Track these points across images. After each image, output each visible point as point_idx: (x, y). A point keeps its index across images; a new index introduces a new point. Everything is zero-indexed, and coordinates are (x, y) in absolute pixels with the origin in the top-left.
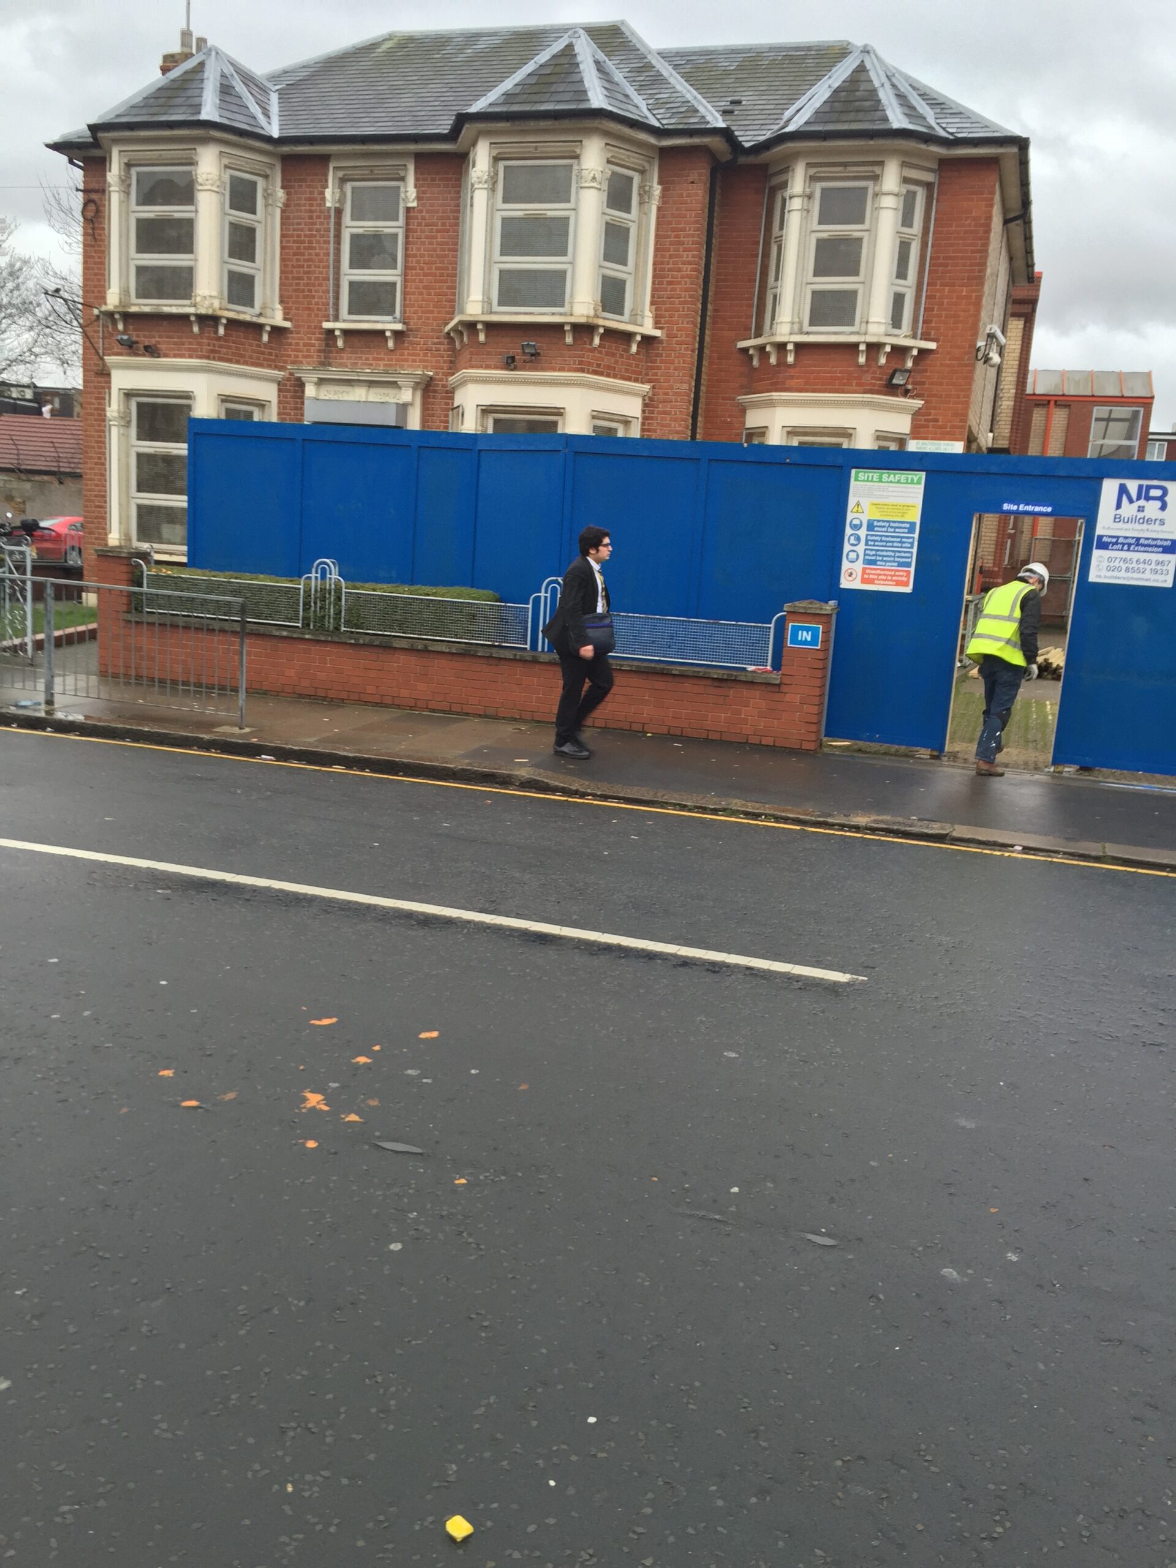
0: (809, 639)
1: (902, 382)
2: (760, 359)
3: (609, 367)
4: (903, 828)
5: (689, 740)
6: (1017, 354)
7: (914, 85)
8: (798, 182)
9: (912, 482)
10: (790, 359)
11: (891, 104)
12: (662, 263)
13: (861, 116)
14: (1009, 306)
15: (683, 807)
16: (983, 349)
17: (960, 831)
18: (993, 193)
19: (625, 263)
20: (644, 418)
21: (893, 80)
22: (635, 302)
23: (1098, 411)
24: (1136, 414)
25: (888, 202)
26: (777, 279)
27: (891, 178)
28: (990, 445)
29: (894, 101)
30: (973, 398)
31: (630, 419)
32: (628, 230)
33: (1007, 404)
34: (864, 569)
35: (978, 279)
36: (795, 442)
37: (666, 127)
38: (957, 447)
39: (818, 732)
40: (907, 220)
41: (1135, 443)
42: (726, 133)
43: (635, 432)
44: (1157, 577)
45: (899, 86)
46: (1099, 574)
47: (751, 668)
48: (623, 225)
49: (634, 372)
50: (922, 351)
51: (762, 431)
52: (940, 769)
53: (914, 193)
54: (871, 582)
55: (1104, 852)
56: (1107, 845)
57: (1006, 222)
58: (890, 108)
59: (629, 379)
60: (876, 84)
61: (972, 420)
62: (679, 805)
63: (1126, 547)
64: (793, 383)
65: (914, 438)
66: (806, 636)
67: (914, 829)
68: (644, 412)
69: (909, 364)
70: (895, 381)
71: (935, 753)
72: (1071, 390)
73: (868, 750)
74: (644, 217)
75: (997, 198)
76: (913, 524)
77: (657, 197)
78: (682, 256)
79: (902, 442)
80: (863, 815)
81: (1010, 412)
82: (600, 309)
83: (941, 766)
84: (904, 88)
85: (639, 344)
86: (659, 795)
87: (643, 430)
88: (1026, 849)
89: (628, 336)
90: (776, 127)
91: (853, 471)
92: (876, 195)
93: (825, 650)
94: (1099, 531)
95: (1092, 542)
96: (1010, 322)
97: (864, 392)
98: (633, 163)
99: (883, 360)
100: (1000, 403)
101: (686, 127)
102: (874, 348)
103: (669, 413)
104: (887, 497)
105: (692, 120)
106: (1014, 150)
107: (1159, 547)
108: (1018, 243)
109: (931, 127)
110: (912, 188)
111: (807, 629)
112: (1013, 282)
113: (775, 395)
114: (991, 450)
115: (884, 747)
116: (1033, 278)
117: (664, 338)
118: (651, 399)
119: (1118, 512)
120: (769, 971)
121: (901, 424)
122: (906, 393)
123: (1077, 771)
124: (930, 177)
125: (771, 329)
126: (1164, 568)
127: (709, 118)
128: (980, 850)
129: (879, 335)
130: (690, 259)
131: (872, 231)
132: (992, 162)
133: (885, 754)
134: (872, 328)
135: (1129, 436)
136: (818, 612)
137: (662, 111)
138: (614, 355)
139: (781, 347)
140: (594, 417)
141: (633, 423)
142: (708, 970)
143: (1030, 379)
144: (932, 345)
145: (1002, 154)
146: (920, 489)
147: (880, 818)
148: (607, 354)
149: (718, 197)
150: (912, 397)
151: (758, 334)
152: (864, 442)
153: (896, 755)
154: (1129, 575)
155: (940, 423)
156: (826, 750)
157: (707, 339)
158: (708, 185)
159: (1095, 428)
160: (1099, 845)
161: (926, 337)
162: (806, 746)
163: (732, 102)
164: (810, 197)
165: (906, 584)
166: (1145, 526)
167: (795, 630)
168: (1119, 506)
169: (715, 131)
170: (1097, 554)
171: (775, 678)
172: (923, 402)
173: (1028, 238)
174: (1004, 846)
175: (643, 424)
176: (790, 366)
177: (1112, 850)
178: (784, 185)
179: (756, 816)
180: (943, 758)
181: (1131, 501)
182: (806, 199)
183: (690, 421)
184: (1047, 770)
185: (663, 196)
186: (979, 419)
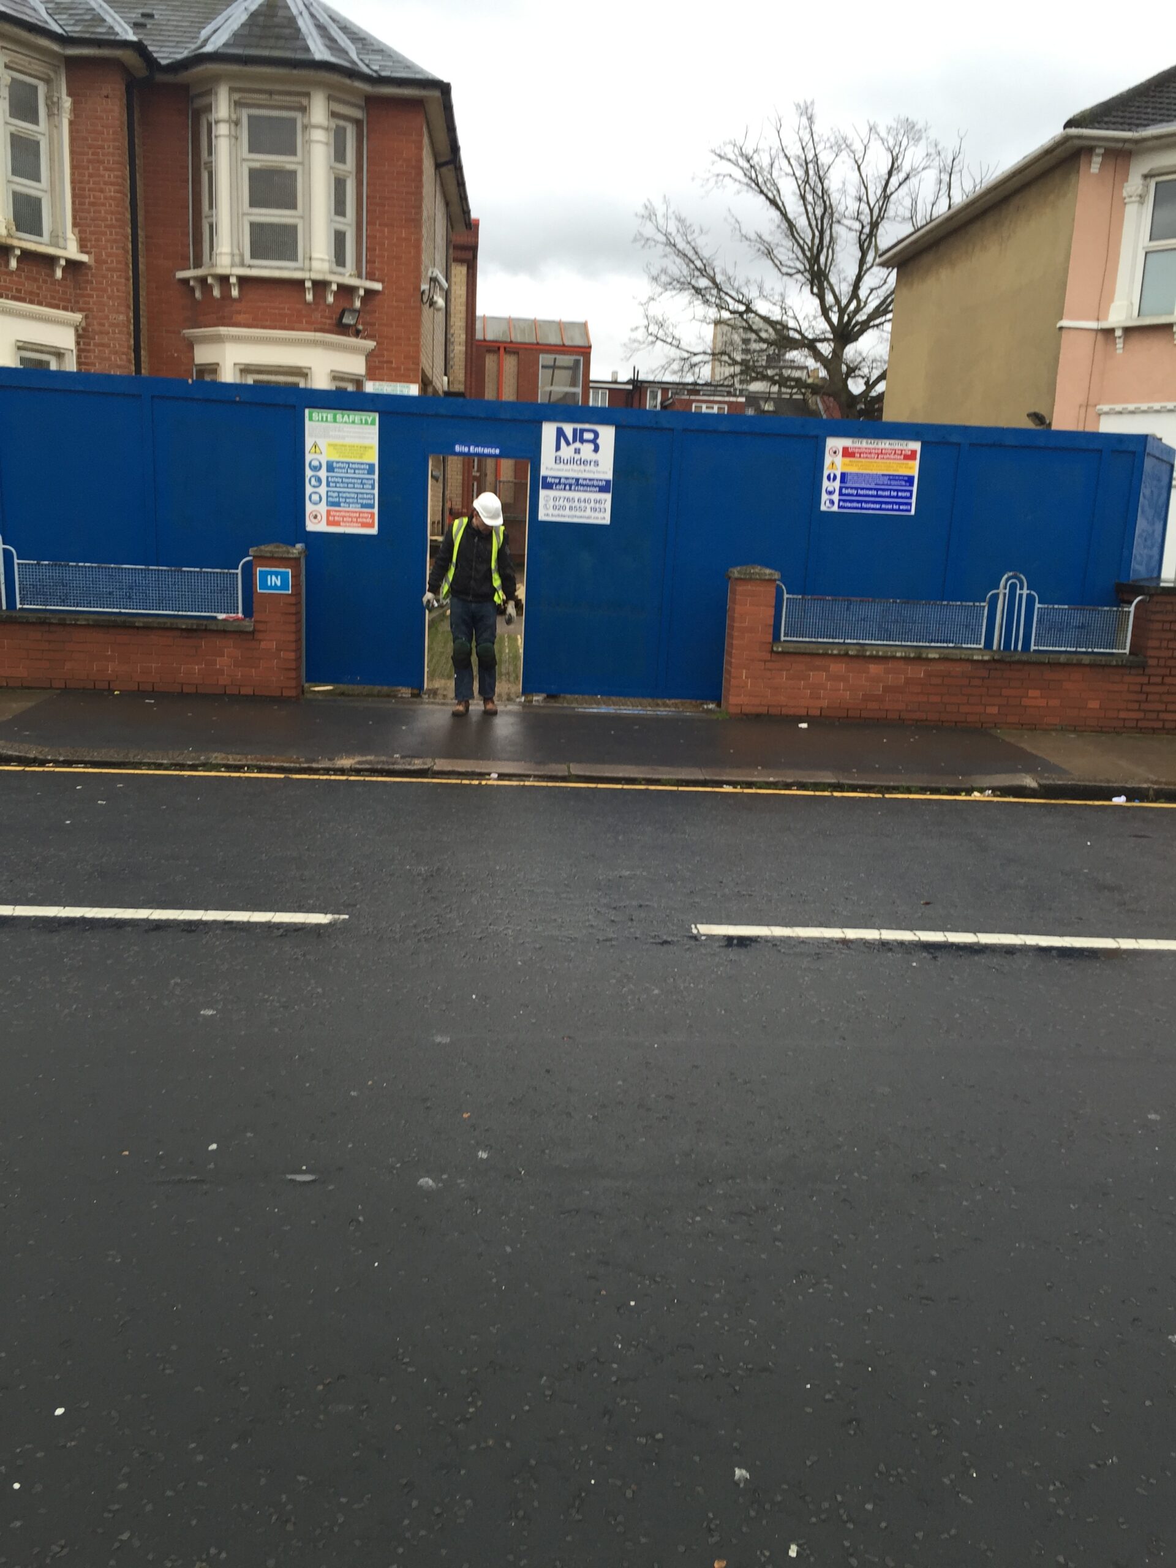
0: (279, 583)
1: (352, 322)
2: (203, 293)
3: (31, 293)
4: (386, 767)
5: (160, 696)
6: (463, 299)
7: (334, 16)
8: (222, 106)
9: (366, 423)
10: (235, 293)
11: (311, 34)
12: (81, 182)
13: (281, 43)
14: (451, 251)
15: (159, 766)
16: (427, 292)
17: (441, 764)
18: (421, 135)
19: (38, 180)
20: (80, 351)
21: (312, 9)
22: (54, 222)
23: (544, 359)
24: (577, 362)
25: (318, 135)
26: (211, 207)
27: (319, 111)
28: (446, 388)
29: (314, 32)
30: (423, 341)
31: (62, 351)
32: (38, 143)
33: (459, 349)
34: (328, 512)
35: (415, 222)
36: (250, 380)
37: (70, 34)
38: (413, 390)
39: (298, 677)
40: (340, 155)
41: (579, 390)
42: (139, 47)
43: (71, 365)
44: (597, 514)
45: (318, 16)
46: (546, 512)
47: (221, 616)
48: (32, 138)
49: (61, 300)
50: (368, 292)
51: (214, 368)
52: (421, 706)
53: (344, 129)
54: (337, 524)
55: (569, 771)
56: (571, 765)
57: (438, 166)
58: (310, 37)
59: (57, 307)
60: (295, 11)
61: (425, 363)
62: (154, 764)
63: (567, 487)
64: (240, 318)
65: (370, 379)
66: (276, 581)
67: (397, 767)
68: (78, 343)
69: (358, 304)
70: (345, 321)
71: (416, 691)
72: (518, 337)
73: (351, 693)
74: (55, 131)
75: (426, 140)
76: (372, 466)
77: (68, 111)
78: (103, 176)
79: (359, 383)
80: (348, 757)
81: (463, 356)
82: (14, 228)
83: (422, 703)
84: (324, 19)
85: (64, 269)
86: (131, 755)
87: (79, 363)
88: (502, 776)
89: (50, 261)
90: (193, 46)
91: (307, 411)
92: (305, 127)
93: (296, 594)
94: (543, 472)
95: (540, 483)
96: (453, 267)
97: (316, 330)
98: (37, 70)
99: (330, 299)
100: (452, 347)
101: (93, 36)
102: (320, 286)
103: (108, 346)
104: (343, 438)
105: (100, 30)
106: (437, 94)
107: (596, 487)
108: (453, 188)
109: (353, 62)
110: (342, 123)
111: (276, 574)
112: (452, 228)
113: (223, 330)
114: (447, 394)
115: (366, 689)
116: (470, 224)
117: (92, 263)
118: (84, 329)
119: (559, 453)
120: (248, 923)
121: (356, 365)
122: (357, 334)
123: (545, 699)
124: (358, 114)
125: (211, 259)
126: (602, 506)
127: (118, 29)
128: (459, 781)
129: (324, 273)
130: (112, 179)
131: (306, 164)
132: (417, 104)
133: (368, 695)
134: (316, 265)
135: (574, 384)
136: (286, 555)
137: (65, 17)
138: (36, 280)
139: (224, 280)
140: (19, 348)
141: (66, 356)
142: (183, 930)
143: (479, 325)
144: (377, 286)
145: (426, 97)
146: (375, 430)
147: (364, 759)
148: (27, 278)
149: (136, 116)
150: (365, 338)
151: (198, 264)
152: (321, 382)
153: (378, 696)
154: (573, 513)
155: (394, 365)
156: (309, 696)
157: (142, 267)
158: (125, 101)
159: (543, 375)
160: (565, 767)
161: (371, 277)
162: (286, 693)
163: (144, 15)
164: (237, 123)
165: (371, 526)
166: (582, 467)
167: (264, 575)
168: (558, 448)
169: (126, 44)
170: (543, 493)
171: (248, 625)
172: (375, 343)
173: (461, 184)
174: (482, 775)
175: (79, 357)
176: (235, 300)
177: (576, 769)
178: (208, 109)
179: (238, 768)
180: (423, 696)
181: (568, 443)
182: (233, 125)
183: (133, 355)
184: (518, 700)
185: (75, 109)
186: (432, 361)
